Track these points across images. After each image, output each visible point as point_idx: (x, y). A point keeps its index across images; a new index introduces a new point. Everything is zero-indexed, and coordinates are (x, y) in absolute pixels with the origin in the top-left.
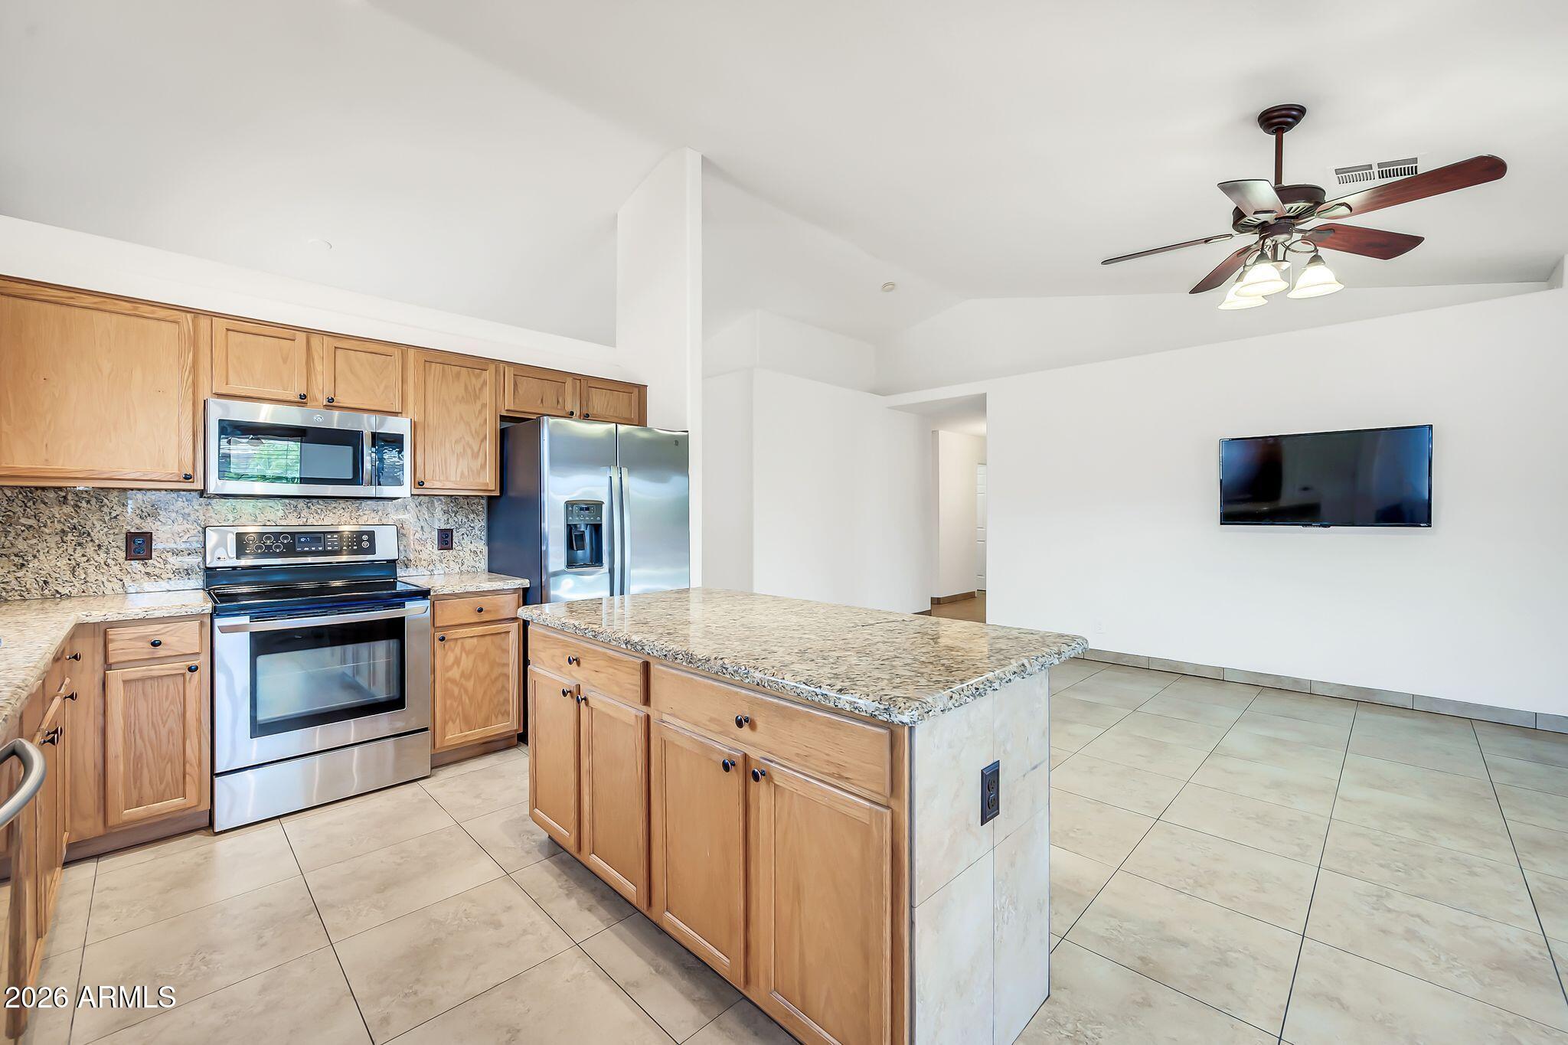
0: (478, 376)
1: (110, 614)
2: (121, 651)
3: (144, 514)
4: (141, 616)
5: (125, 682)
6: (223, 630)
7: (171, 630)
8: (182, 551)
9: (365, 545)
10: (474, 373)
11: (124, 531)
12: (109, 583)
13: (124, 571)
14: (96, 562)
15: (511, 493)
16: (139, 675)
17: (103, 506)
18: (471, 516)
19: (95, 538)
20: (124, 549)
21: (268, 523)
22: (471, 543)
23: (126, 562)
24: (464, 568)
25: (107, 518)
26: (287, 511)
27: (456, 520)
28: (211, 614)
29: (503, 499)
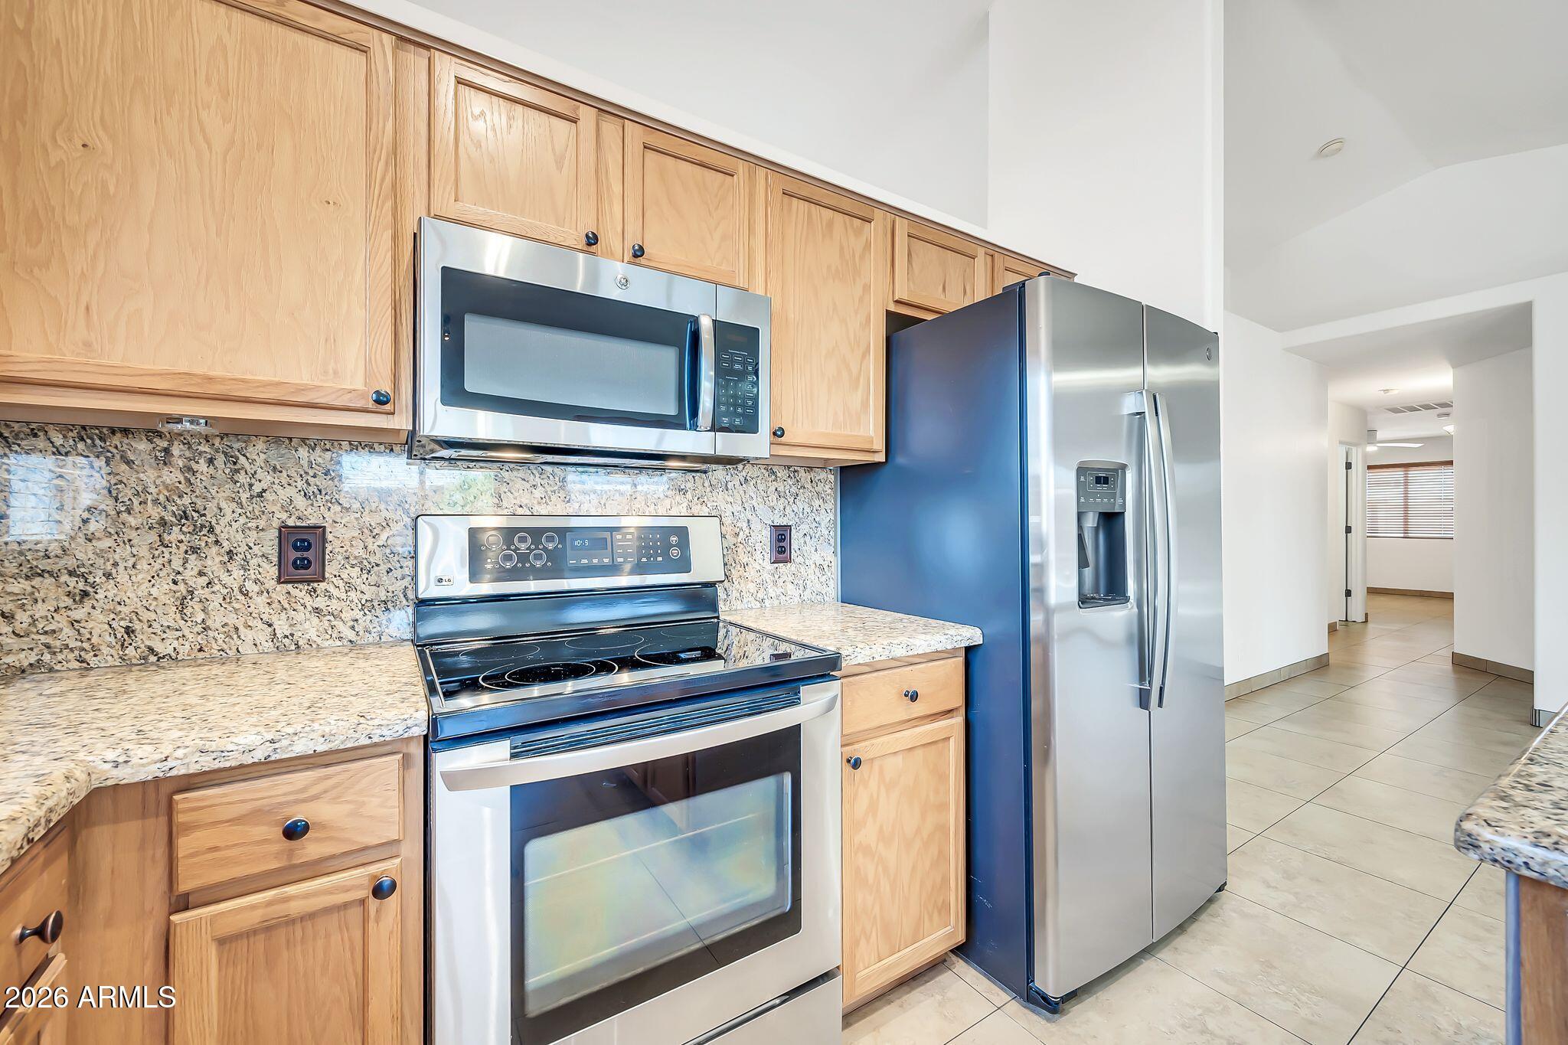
0: (858, 232)
1: (180, 753)
2: (210, 856)
3: (312, 489)
4: (259, 755)
5: (222, 942)
6: (454, 781)
7: (334, 787)
8: (377, 565)
9: (675, 552)
10: (852, 225)
11: (276, 524)
12: (248, 631)
13: (275, 605)
14: (224, 586)
15: (900, 460)
16: (254, 919)
17: (237, 471)
18: (817, 503)
19: (222, 537)
20: (275, 560)
21: (520, 511)
22: (816, 550)
23: (279, 587)
24: (807, 594)
25: (244, 496)
26: (549, 489)
27: (796, 510)
28: (426, 737)
29: (888, 467)
